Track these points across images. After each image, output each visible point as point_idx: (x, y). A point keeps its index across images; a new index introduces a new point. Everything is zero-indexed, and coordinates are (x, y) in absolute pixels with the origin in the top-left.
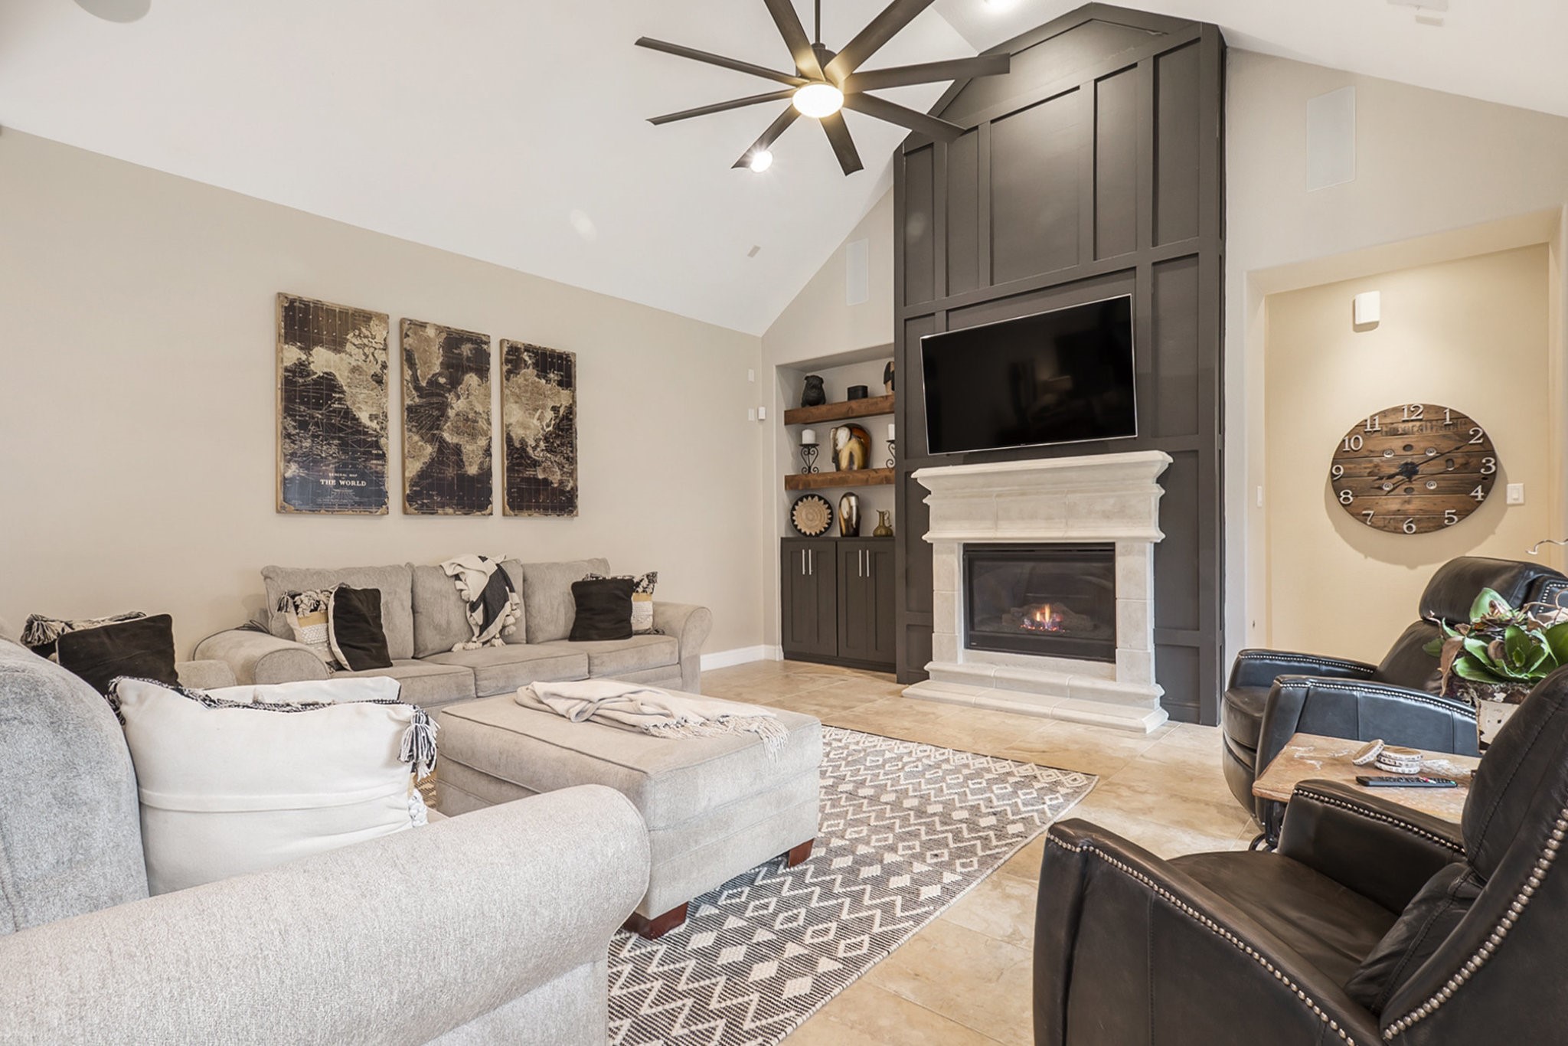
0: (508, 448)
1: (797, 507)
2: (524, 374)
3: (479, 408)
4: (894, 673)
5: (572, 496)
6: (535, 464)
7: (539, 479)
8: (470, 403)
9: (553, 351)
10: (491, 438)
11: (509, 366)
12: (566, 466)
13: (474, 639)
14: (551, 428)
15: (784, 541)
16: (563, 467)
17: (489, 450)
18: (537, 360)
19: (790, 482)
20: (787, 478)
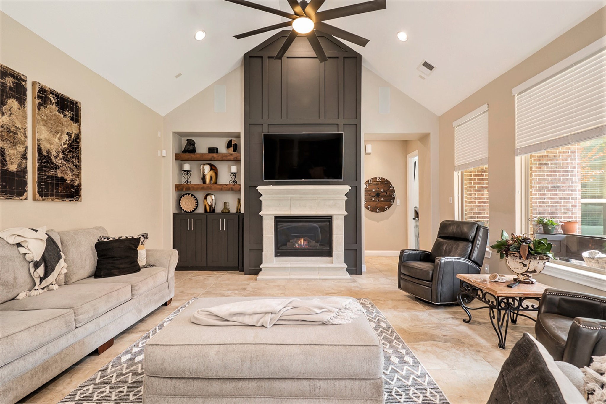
0: (39, 155)
1: (181, 199)
2: (50, 108)
3: (19, 125)
4: (243, 271)
5: (78, 189)
6: (56, 167)
7: (58, 177)
8: (12, 120)
9: (67, 97)
10: (27, 147)
11: (40, 101)
12: (75, 170)
13: (36, 287)
14: (66, 146)
15: (175, 215)
16: (73, 171)
17: (25, 155)
18: (58, 101)
19: (178, 187)
20: (176, 185)
